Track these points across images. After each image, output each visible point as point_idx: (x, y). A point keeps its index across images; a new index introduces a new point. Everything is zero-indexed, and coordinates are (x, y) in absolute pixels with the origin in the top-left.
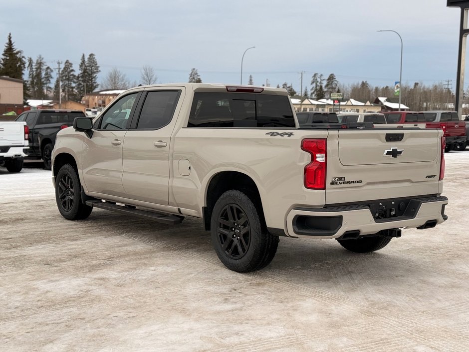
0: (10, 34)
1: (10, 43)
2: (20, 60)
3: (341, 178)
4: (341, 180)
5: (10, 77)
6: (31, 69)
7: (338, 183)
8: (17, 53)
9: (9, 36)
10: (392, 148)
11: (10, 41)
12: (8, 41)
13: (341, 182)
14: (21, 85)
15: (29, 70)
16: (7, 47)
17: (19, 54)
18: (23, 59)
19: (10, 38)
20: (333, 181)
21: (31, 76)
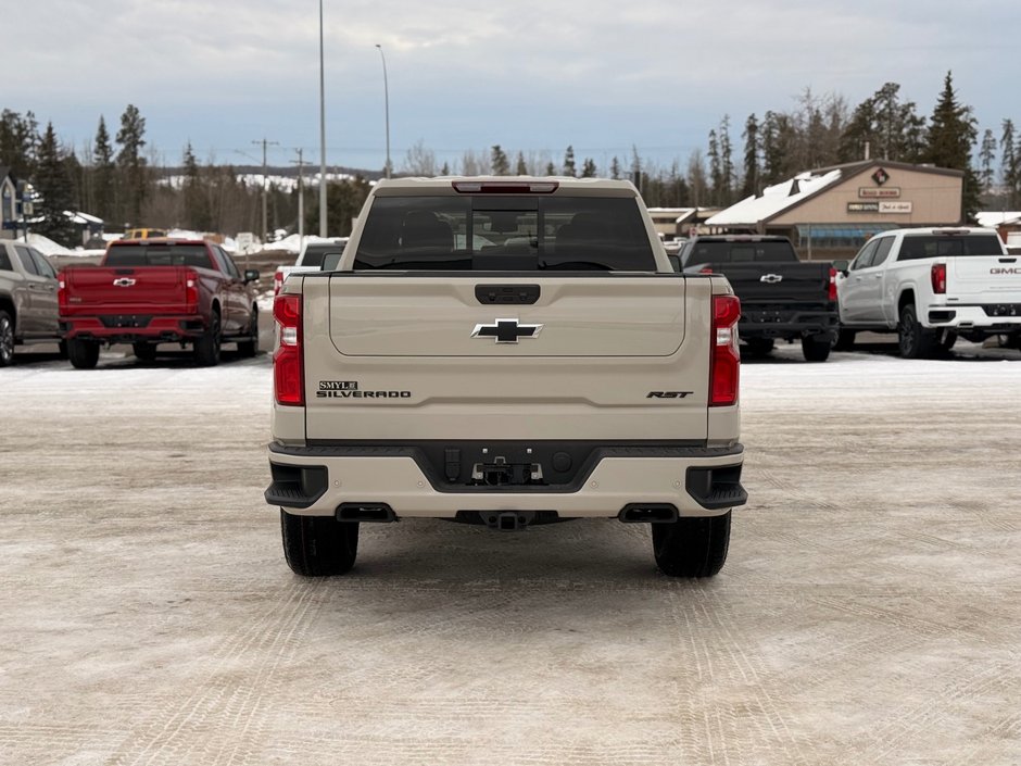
0: (950, 73)
1: (949, 93)
2: (966, 127)
3: (347, 384)
4: (347, 388)
5: (937, 165)
6: (1010, 144)
7: (339, 393)
8: (960, 113)
9: (948, 78)
10: (497, 321)
11: (949, 88)
12: (943, 89)
13: (347, 392)
14: (958, 182)
15: (1004, 147)
16: (940, 101)
17: (965, 113)
18: (973, 124)
19: (949, 81)
20: (322, 388)
21: (1009, 159)
